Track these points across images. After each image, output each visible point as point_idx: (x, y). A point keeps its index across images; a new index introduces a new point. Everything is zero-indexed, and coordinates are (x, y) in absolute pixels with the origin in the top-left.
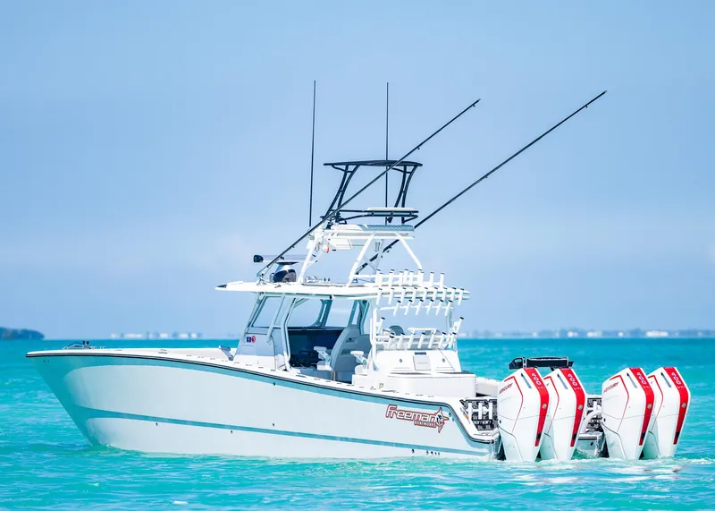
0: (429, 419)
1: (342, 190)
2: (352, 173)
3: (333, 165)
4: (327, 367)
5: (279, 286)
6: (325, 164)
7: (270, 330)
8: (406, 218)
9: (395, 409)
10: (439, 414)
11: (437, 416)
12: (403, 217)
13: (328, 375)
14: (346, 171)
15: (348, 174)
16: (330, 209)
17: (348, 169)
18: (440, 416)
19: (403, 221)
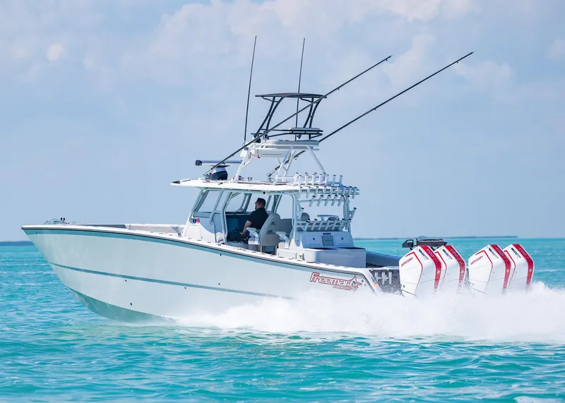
0: (345, 284)
1: (270, 115)
2: (279, 102)
3: (262, 96)
4: (256, 243)
5: (221, 183)
6: (256, 96)
7: (212, 214)
8: (312, 136)
9: (318, 276)
10: (354, 280)
11: (352, 282)
12: (310, 134)
13: (256, 248)
14: (273, 101)
15: (275, 104)
16: (261, 128)
17: (275, 100)
18: (354, 282)
19: (310, 137)
